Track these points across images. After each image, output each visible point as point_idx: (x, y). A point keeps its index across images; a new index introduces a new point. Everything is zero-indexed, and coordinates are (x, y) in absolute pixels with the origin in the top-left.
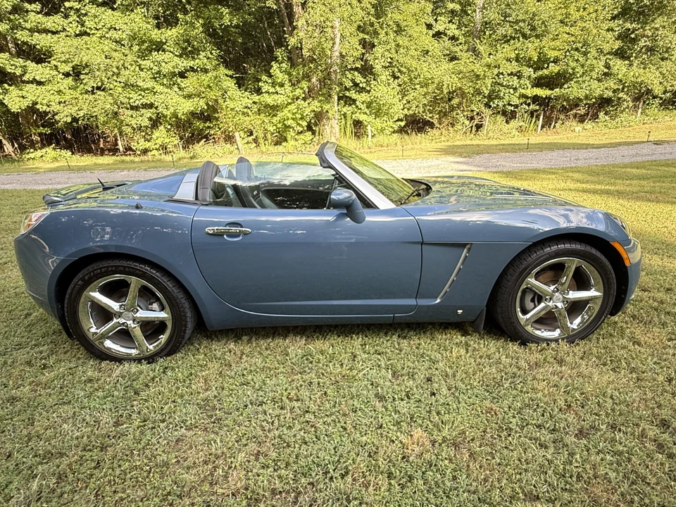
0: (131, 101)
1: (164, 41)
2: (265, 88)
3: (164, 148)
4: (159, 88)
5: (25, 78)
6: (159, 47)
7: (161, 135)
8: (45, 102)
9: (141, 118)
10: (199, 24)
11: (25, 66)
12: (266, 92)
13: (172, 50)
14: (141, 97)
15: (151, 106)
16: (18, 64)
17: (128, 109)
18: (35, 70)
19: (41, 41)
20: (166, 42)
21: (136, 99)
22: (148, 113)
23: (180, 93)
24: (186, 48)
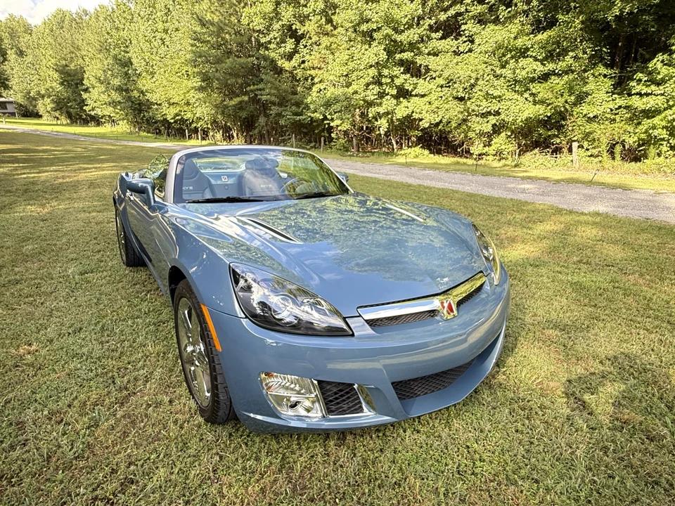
0: (481, 108)
1: (529, 46)
2: (637, 88)
3: (499, 154)
4: (509, 95)
5: (414, 93)
6: (523, 53)
7: (500, 141)
8: (418, 111)
9: (486, 124)
10: (578, 21)
11: (417, 83)
12: (637, 94)
13: (534, 54)
14: (490, 104)
15: (498, 113)
16: (411, 82)
17: (477, 116)
18: (423, 86)
19: (432, 62)
20: (532, 47)
21: (485, 106)
22: (493, 120)
23: (531, 99)
24: (554, 50)
